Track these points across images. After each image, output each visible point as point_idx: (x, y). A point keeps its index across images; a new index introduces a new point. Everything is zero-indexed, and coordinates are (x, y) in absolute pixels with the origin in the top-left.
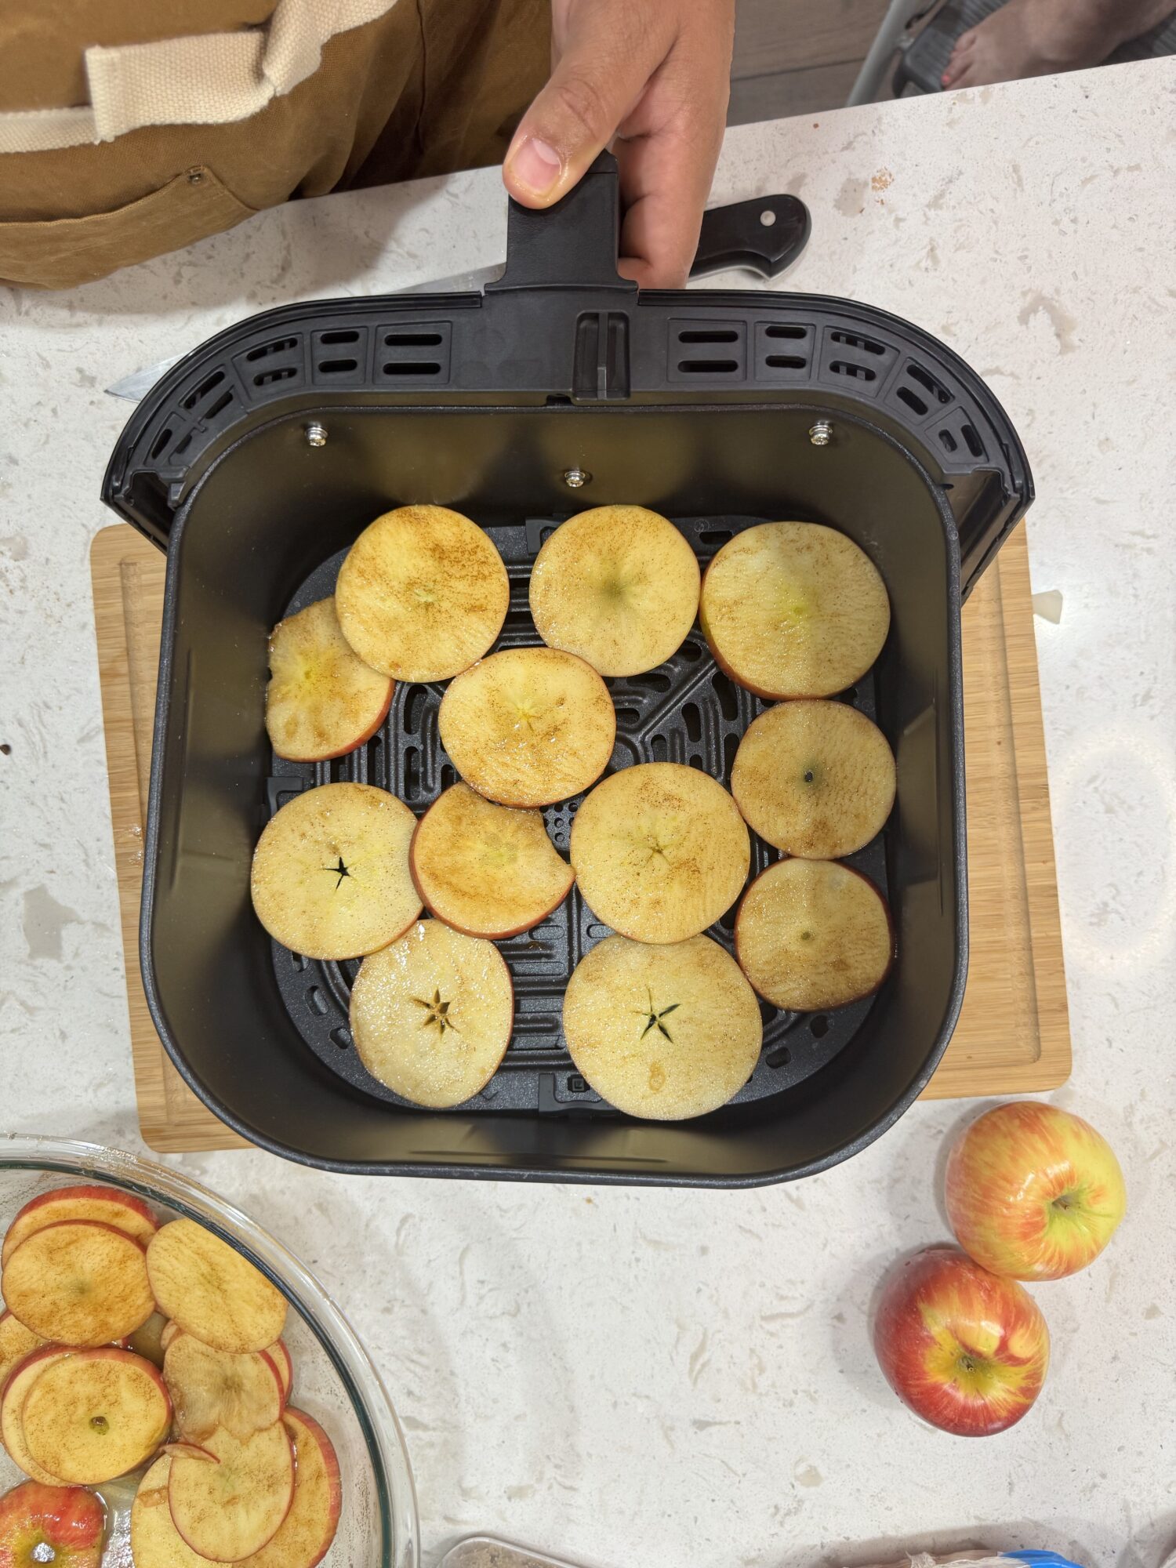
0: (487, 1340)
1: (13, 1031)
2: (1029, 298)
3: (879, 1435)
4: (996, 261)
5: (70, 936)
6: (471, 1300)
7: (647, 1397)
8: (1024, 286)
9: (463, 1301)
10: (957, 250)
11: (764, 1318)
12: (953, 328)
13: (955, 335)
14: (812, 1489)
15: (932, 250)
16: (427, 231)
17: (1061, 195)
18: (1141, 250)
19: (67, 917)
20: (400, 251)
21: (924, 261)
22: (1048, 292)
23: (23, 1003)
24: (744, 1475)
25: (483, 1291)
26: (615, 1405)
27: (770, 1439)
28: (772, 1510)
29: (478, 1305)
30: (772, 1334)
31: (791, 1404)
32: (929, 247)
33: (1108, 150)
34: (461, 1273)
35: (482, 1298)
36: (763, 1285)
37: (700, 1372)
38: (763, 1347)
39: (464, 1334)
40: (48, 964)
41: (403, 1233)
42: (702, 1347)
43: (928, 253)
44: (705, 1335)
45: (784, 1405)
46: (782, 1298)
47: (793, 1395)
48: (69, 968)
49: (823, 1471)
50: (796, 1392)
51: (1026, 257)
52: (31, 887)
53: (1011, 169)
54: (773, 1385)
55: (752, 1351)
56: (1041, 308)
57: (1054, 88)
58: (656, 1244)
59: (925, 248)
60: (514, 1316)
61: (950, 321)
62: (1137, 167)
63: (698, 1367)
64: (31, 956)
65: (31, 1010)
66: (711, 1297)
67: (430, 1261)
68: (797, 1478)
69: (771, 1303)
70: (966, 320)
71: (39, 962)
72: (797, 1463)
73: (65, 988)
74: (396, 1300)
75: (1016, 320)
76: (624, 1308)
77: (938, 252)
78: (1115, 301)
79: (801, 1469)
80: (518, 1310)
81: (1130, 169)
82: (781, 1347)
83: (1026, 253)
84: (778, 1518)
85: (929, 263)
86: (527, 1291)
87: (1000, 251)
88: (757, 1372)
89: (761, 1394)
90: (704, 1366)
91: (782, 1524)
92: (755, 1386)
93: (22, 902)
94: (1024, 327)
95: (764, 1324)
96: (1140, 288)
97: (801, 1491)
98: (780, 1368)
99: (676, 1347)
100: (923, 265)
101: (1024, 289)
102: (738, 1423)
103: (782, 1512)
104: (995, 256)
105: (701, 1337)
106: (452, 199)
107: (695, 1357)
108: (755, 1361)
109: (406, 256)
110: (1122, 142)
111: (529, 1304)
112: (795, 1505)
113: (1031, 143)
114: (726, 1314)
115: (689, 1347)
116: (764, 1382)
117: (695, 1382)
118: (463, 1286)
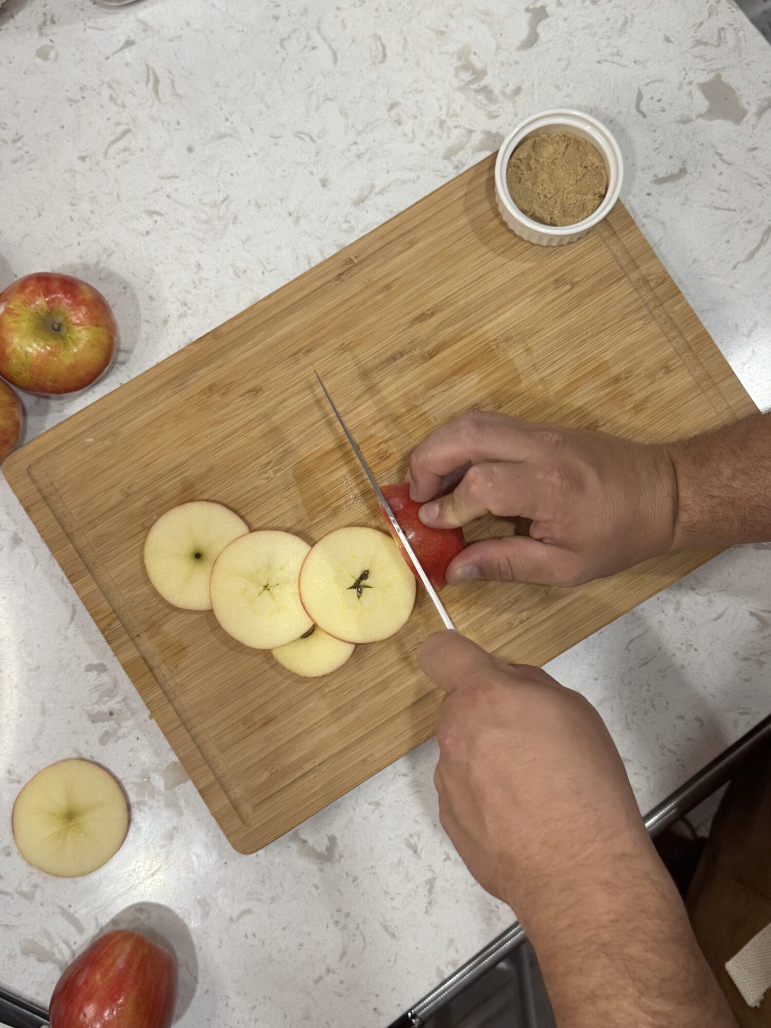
0: (290, 15)
1: (701, 23)
2: (336, 856)
3: (18, 102)
4: (372, 868)
5: (701, 103)
6: (314, 33)
7: (171, 40)
8: (344, 861)
9: (319, 29)
10: (400, 860)
11: (129, 130)
12: (373, 807)
13: (369, 804)
14: (39, 46)
15: (415, 852)
17: (354, 935)
18: (284, 929)
19: (710, 114)
20: (755, 658)
21: (416, 840)
22: (327, 867)
23: (706, 44)
24: (85, 30)
25: (310, 43)
26: (188, 24)
27: (82, 60)
28: (55, 19)
29: (308, 33)
30: (118, 124)
31: (82, 89)
32: (418, 851)
33: (341, 982)
34: (330, 46)
35: (308, 39)
36: (142, 150)
37: (148, 75)
38: (119, 113)
39: (306, 10)
40: (705, 78)
41: (380, 48)
42: (156, 90)
43: (417, 848)
44: (159, 99)
45: (85, 86)
46: (125, 150)
47: (84, 95)
48: (690, 83)
49: (39, 61)
50: (83, 98)
51: (354, 881)
52: (746, 119)
53: (396, 933)
54: (99, 94)
55: (124, 107)
56: (326, 853)
57: (399, 1003)
58: (221, 136)
59: (421, 850)
60: (282, 40)
61: (378, 811)
62: (317, 982)
63: (151, 78)
64: (718, 77)
65: (698, 43)
66: (169, 125)
67: (354, 41)
68: (52, 47)
69: (130, 143)
70: (368, 818)
71: (712, 75)
72: (57, 55)
73: (685, 70)
74: (361, 5)
75: (337, 837)
76: (217, 85)
77: (411, 852)
78: (281, 885)
79: (52, 54)
80: (282, 45)
81: (321, 978)
82: (108, 119)
83: (356, 883)
84: (49, 17)
85: (412, 841)
86: (283, 59)
87: (373, 875)
88: (114, 95)
89: (103, 84)
90: (148, 80)
91: (45, 15)
92: (110, 87)
93: (746, 106)
94: (329, 834)
95: (127, 127)
96: (271, 903)
97: (45, 41)
98: (101, 107)
99: (172, 81)
100: (416, 839)
101: (343, 859)
102: (108, 58)
103: (49, 22)
104: (373, 870)
105: (160, 96)
106: (742, 711)
107: (157, 82)
108: (119, 102)
109: (749, 657)
110: (335, 993)
111: (277, 52)
112: (44, 31)
113: (393, 958)
114: (153, 119)
115: (164, 86)
116: (106, 92)
117: (147, 67)
118: (324, 39)
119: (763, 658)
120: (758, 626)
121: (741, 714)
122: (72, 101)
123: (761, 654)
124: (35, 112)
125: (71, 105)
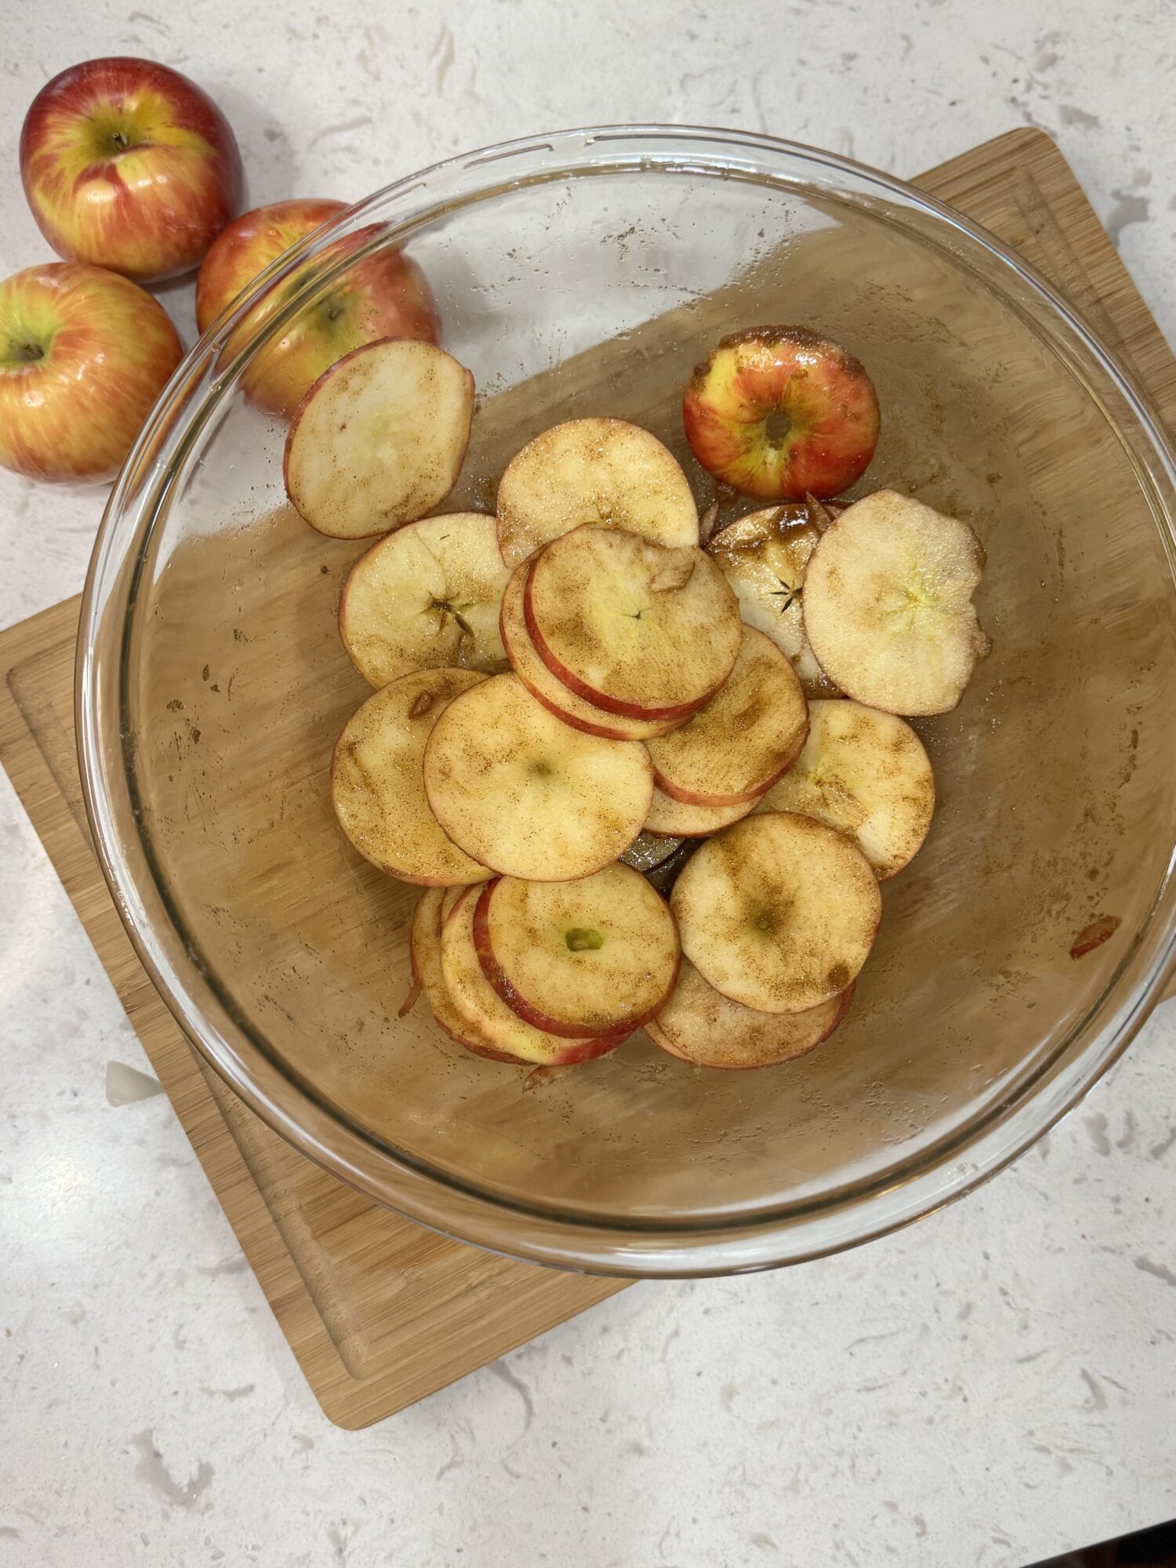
0: (716, 40)
2: (202, 1502)
4: (254, 1548)
6: (745, 86)
8: (211, 1516)
9: (755, 83)
10: (308, 1555)
11: (367, 120)
12: (297, 1446)
13: (295, 1437)
15: (340, 1551)
16: (1028, 1486)
20: (1060, 1453)
21: (350, 1534)
22: (179, 1513)
25: (731, 99)
29: (735, 82)
30: (355, 102)
31: (319, 21)
32: (346, 1553)
35: (732, 91)
37: (439, 43)
38: (364, 85)
39: (747, 43)
42: (442, 71)
43: (346, 1546)
44: (440, 89)
45: (327, 18)
46: (349, 149)
47: (318, 31)
50: (315, 36)
51: (213, 1558)
54: (344, 40)
55: (377, 78)
56: (185, 1490)
59: (350, 1553)
60: (686, 76)
61: (303, 1455)
63: (443, 48)
66: (439, 137)
67: (805, 126)
69: (362, 141)
70: (282, 1459)
74: (842, 72)
75: (216, 1470)
76: (547, 106)
77: (333, 1549)
78: (87, 1513)
82: (342, 89)
85: (342, 1532)
87: (250, 1561)
88: (368, 53)
89: (359, 26)
90: (436, 51)
92: (368, 35)
94: (204, 1461)
95: (367, 114)
96: (56, 1535)
98: (339, 63)
99: (475, 69)
100: (350, 1529)
101: (210, 1512)
104: (255, 1554)
105: (445, 85)
106: (998, 1536)
107: (449, 59)
108: (371, 66)
109: (1051, 1448)
114: (417, 118)
115: (458, 71)
116: (357, 42)
117: (444, 29)
118: (758, 103)
119: (1072, 1459)
120: (1087, 1401)
121: (996, 1541)
122: (293, 33)
123: (1072, 1450)
124: (226, 26)
125: (290, 40)
